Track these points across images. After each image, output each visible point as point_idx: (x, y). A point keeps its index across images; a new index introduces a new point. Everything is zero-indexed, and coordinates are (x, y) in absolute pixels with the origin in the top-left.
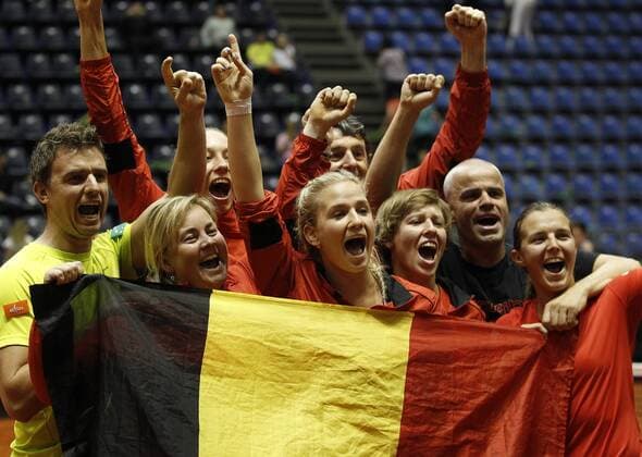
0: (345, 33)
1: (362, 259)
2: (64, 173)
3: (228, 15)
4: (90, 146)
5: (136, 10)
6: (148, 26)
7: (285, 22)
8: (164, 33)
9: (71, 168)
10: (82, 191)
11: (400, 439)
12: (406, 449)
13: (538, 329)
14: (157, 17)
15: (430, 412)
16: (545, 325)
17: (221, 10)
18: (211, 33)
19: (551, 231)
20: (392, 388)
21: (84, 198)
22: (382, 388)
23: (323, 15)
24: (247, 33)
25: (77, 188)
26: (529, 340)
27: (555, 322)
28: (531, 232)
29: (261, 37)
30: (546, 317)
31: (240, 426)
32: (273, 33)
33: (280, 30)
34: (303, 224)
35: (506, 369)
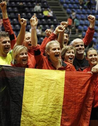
0: (63, 9)
1: (58, 59)
2: (2, 42)
3: (39, 5)
4: (7, 36)
5: (21, 4)
6: (24, 7)
7: (51, 7)
8: (26, 9)
9: (4, 40)
10: (6, 45)
11: (64, 95)
12: (65, 97)
13: (91, 73)
14: (25, 5)
15: (70, 90)
16: (92, 72)
17: (38, 4)
18: (36, 9)
19: (93, 54)
20: (62, 85)
21: (6, 46)
22: (60, 85)
23: (58, 5)
24: (43, 9)
25: (5, 44)
26: (89, 75)
27: (94, 72)
28: (89, 54)
29: (46, 10)
30: (92, 71)
31: (32, 95)
32: (48, 9)
33: (50, 8)
34: (47, 50)
35: (84, 81)
